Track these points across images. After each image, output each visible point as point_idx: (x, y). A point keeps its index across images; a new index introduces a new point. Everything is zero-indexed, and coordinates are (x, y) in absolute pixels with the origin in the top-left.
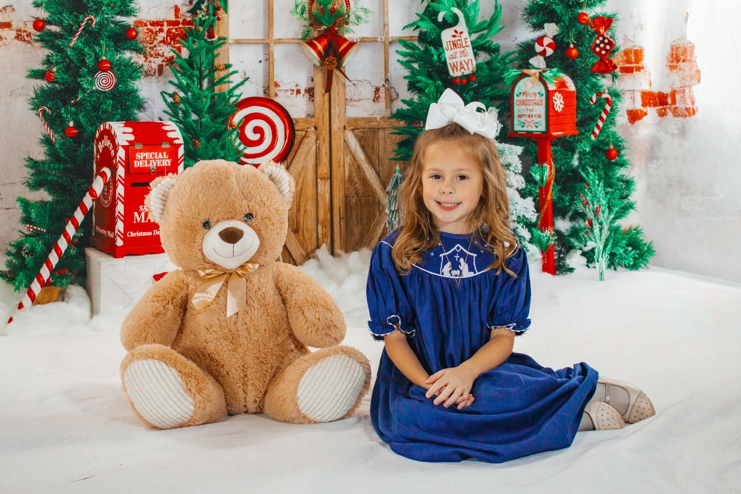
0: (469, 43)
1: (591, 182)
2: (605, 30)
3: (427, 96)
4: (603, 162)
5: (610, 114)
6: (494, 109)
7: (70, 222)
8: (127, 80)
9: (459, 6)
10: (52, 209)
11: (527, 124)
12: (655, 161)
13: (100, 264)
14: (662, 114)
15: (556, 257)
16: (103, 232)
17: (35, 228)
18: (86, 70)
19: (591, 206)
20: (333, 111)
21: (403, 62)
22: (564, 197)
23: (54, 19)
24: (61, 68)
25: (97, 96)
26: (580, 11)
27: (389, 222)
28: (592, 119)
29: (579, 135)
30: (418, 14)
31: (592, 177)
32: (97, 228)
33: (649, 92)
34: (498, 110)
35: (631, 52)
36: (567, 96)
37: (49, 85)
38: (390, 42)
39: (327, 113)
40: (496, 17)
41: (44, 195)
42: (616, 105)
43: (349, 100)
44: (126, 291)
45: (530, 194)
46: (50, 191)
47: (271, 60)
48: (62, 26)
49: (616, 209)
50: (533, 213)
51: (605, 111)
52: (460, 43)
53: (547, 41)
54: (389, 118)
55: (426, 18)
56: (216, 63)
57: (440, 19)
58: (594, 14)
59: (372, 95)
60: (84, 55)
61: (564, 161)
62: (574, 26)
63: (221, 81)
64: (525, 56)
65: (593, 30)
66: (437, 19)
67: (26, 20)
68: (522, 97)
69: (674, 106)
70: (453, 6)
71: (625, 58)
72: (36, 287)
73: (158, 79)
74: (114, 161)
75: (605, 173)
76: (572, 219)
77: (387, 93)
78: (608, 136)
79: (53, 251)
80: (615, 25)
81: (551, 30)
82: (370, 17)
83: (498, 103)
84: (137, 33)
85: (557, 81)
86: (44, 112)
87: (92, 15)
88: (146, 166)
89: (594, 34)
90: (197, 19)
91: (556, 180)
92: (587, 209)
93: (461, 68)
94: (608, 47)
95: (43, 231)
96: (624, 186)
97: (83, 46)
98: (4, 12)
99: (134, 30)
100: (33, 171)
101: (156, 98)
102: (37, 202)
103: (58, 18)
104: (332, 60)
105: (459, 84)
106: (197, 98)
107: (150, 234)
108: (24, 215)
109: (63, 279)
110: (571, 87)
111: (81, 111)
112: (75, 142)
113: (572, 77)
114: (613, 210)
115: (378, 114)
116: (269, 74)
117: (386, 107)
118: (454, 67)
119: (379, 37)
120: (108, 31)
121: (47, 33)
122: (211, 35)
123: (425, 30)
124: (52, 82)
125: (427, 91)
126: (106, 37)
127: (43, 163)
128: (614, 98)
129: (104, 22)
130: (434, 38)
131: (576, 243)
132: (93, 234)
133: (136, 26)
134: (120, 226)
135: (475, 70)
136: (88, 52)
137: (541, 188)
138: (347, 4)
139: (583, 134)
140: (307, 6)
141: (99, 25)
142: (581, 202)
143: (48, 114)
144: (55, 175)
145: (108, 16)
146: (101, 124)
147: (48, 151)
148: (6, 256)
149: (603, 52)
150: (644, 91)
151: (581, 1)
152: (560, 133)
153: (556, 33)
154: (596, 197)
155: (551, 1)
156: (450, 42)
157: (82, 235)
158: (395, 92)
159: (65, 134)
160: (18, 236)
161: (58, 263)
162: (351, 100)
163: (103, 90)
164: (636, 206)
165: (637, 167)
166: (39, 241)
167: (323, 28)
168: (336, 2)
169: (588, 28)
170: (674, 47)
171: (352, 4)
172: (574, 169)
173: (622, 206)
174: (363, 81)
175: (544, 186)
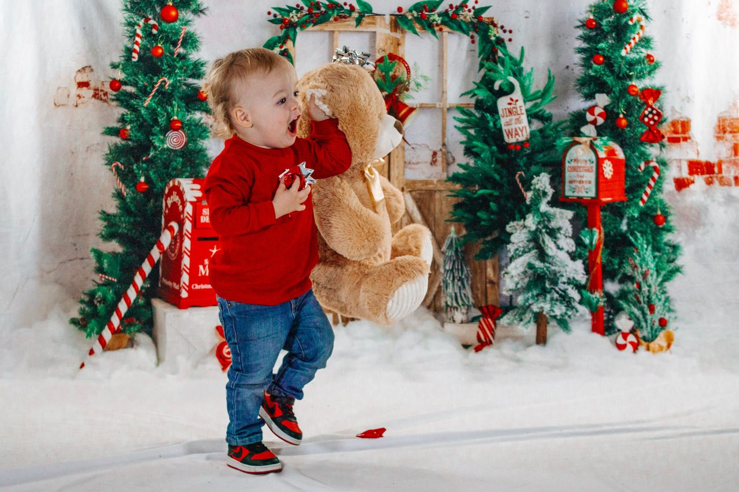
0: (524, 111)
1: (640, 246)
2: (654, 101)
3: (483, 161)
4: (651, 227)
5: (658, 181)
6: (545, 174)
7: (138, 273)
8: (196, 140)
9: (515, 75)
10: (123, 261)
11: (578, 190)
12: (702, 227)
13: (165, 314)
14: (709, 183)
15: (605, 318)
16: (169, 283)
17: (107, 277)
19: (640, 270)
20: (392, 173)
21: (459, 128)
22: (613, 260)
23: (130, 80)
24: (135, 127)
25: (167, 154)
26: (630, 83)
27: (444, 282)
28: (640, 186)
29: (627, 201)
30: (474, 83)
31: (641, 241)
32: (164, 280)
33: (696, 161)
34: (549, 176)
35: (678, 122)
36: (616, 163)
37: (123, 142)
38: (449, 109)
39: (386, 175)
40: (549, 88)
41: (115, 246)
42: (664, 173)
44: (189, 341)
45: (580, 257)
46: (122, 243)
48: (137, 87)
49: (663, 273)
50: (582, 275)
51: (653, 179)
52: (515, 110)
53: (598, 111)
54: (446, 181)
55: (483, 86)
57: (496, 87)
58: (643, 86)
59: (429, 158)
60: (157, 115)
61: (613, 226)
62: (624, 97)
64: (576, 124)
65: (642, 101)
66: (493, 87)
67: (103, 80)
68: (573, 164)
69: (720, 176)
70: (509, 75)
71: (672, 129)
72: (107, 334)
74: (182, 216)
75: (654, 238)
76: (621, 281)
77: (444, 157)
78: (655, 203)
79: (123, 300)
80: (663, 97)
81: (602, 100)
82: (430, 85)
83: (550, 169)
85: (606, 149)
86: (117, 168)
87: (166, 77)
89: (643, 104)
91: (606, 245)
92: (636, 272)
93: (516, 135)
94: (656, 118)
95: (114, 281)
96: (671, 251)
97: (156, 106)
98: (83, 73)
100: (105, 224)
102: (110, 253)
103: (134, 79)
105: (513, 150)
108: (98, 265)
109: (132, 327)
110: (620, 154)
111: (152, 168)
112: (145, 196)
113: (622, 146)
114: (660, 274)
115: (435, 177)
117: (443, 169)
118: (510, 133)
119: (438, 104)
120: (180, 93)
121: (122, 93)
123: (482, 98)
124: (126, 139)
125: (482, 156)
126: (179, 98)
127: (115, 216)
128: (661, 167)
129: (176, 84)
130: (491, 106)
131: (625, 306)
132: (160, 285)
134: (185, 278)
135: (529, 137)
136: (161, 112)
137: (590, 252)
138: (408, 72)
139: (631, 200)
141: (172, 87)
142: (629, 264)
143: (121, 169)
144: (125, 227)
145: (180, 78)
146: (170, 180)
147: (120, 204)
148: (80, 304)
149: (652, 122)
150: (691, 160)
151: (631, 74)
152: (609, 199)
153: (607, 103)
154: (644, 260)
155: (603, 72)
156: (505, 109)
157: (149, 286)
158: (452, 156)
159: (136, 189)
160: (91, 285)
161: (127, 312)
162: (409, 163)
163: (174, 148)
164: (683, 270)
165: (684, 233)
166: (110, 291)
167: (385, 93)
168: (397, 69)
169: (637, 100)
170: (721, 119)
171: (412, 72)
172: (623, 233)
173: (669, 270)
174: (422, 145)
175: (593, 250)
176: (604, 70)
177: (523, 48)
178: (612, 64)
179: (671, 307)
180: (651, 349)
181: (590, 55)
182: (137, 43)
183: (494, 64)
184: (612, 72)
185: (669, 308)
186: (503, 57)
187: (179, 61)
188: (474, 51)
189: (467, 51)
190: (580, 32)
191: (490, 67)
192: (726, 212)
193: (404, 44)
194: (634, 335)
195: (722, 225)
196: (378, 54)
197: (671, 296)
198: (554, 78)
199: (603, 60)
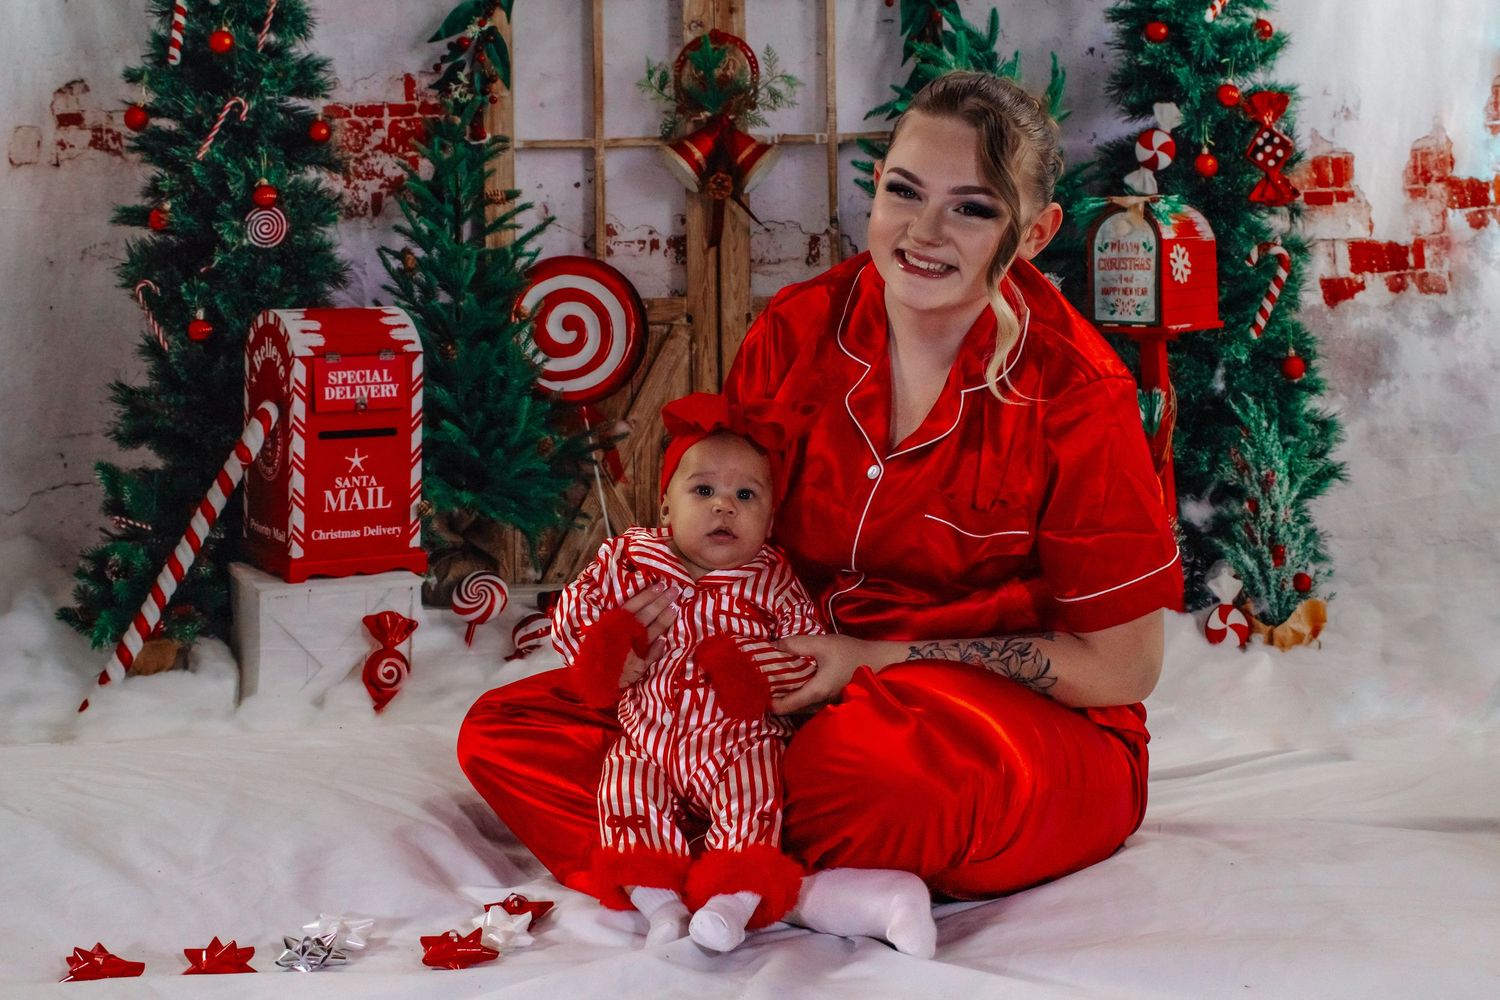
1: (1253, 424)
2: (1275, 118)
4: (1275, 382)
5: (1287, 286)
7: (199, 512)
8: (311, 227)
10: (165, 486)
11: (1121, 307)
12: (1384, 381)
13: (257, 594)
14: (1397, 287)
16: (266, 530)
17: (131, 522)
19: (1255, 473)
20: (725, 285)
21: (866, 183)
22: (1198, 454)
23: (166, 106)
24: (181, 203)
25: (250, 258)
26: (1222, 81)
28: (1251, 297)
29: (1224, 329)
30: (894, 88)
31: (1253, 413)
32: (253, 523)
33: (1368, 243)
34: (1061, 280)
35: (1327, 162)
36: (1197, 251)
37: (157, 238)
38: (842, 146)
39: (713, 289)
40: (1057, 92)
41: (146, 457)
42: (1299, 269)
43: (757, 262)
44: (310, 650)
46: (160, 450)
47: (599, 181)
48: (181, 119)
49: (1303, 478)
51: (1277, 280)
53: (1160, 139)
56: (489, 189)
58: (1251, 86)
59: (802, 251)
60: (225, 176)
61: (1195, 382)
62: (1210, 111)
63: (499, 224)
64: (1114, 169)
65: (1250, 118)
67: (110, 109)
68: (1109, 254)
69: (1420, 271)
71: (1314, 176)
72: (134, 642)
73: (371, 222)
74: (285, 389)
75: (1281, 406)
76: (1215, 500)
77: (835, 246)
78: (1284, 331)
79: (166, 569)
80: (1293, 109)
81: (1168, 116)
82: (799, 95)
83: (1062, 265)
84: (330, 131)
85: (1176, 222)
86: (147, 291)
87: (241, 96)
88: (348, 397)
89: (1251, 125)
90: (450, 101)
91: (1179, 423)
92: (1246, 479)
94: (1280, 153)
95: (146, 530)
96: (1317, 433)
97: (222, 159)
98: (69, 94)
99: (323, 124)
100: (124, 410)
101: (368, 259)
102: (134, 471)
103: (175, 104)
104: (723, 180)
106: (450, 258)
107: (356, 534)
108: (110, 497)
109: (186, 624)
110: (1206, 232)
111: (220, 289)
112: (207, 350)
113: (1206, 215)
114: (1296, 480)
116: (593, 212)
119: (817, 135)
120: (272, 128)
121: (151, 134)
122: (478, 134)
124: (163, 232)
126: (269, 138)
127: (146, 392)
128: (1294, 255)
129: (263, 109)
131: (1226, 548)
132: (245, 535)
133: (327, 116)
134: (297, 518)
136: (234, 170)
138: (752, 68)
139: (1233, 327)
140: (671, 74)
141: (254, 116)
142: (1232, 464)
143: (156, 295)
144: (169, 417)
145: (272, 98)
146: (258, 314)
147: (155, 369)
148: (76, 579)
149: (1271, 163)
150: (1357, 241)
151: (1224, 61)
152: (1188, 325)
153: (1177, 124)
154: (1263, 454)
155: (1167, 58)
157: (222, 536)
158: (851, 245)
159: (187, 334)
160: (98, 539)
161: (176, 592)
162: (761, 261)
163: (264, 246)
164: (1344, 472)
165: (1344, 394)
166: (138, 549)
167: (705, 115)
168: (731, 63)
169: (1237, 115)
170: (1419, 153)
171: (763, 68)
172: (1217, 398)
173: (1314, 473)
174: (787, 224)
175: (1155, 433)
176: (1169, 53)
177: (994, 11)
178: (1185, 39)
179: (1321, 551)
180: (1276, 642)
181: (1137, 24)
182: (177, 27)
183: (935, 48)
184: (1187, 56)
185: (1315, 551)
186: (953, 31)
187: (268, 60)
188: (892, 21)
189: (878, 23)
191: (927, 53)
192: (1435, 349)
193: (744, 9)
194: (1241, 610)
195: (1428, 377)
196: (688, 32)
197: (1318, 527)
198: (1064, 73)
199: (1167, 32)
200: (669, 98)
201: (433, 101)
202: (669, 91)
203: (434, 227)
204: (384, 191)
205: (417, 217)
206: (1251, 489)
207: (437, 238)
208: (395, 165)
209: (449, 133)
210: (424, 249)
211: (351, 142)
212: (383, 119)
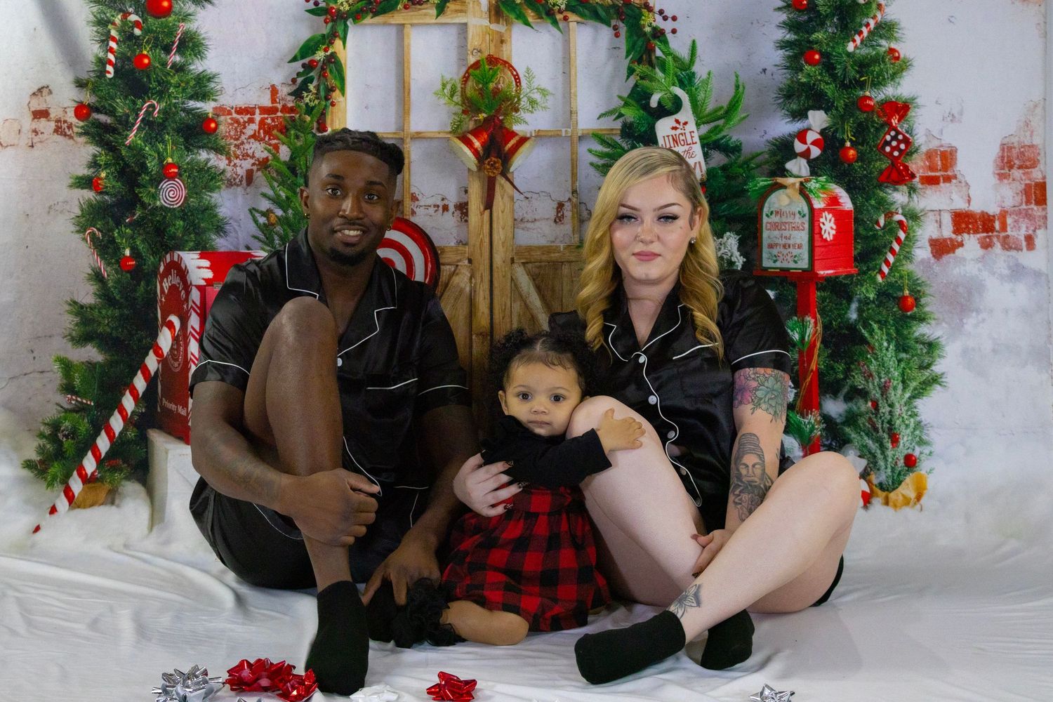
0: (696, 139)
1: (877, 344)
4: (894, 314)
5: (904, 244)
6: (732, 235)
7: (127, 393)
8: (202, 193)
9: (682, 85)
10: (103, 374)
11: (782, 257)
12: (974, 314)
13: (166, 452)
14: (986, 245)
16: (172, 406)
17: (79, 399)
18: (147, 178)
19: (877, 380)
20: (495, 236)
21: (599, 167)
22: (836, 365)
23: (103, 106)
24: (113, 173)
25: (162, 214)
26: (861, 93)
28: (879, 251)
29: (858, 274)
30: (620, 97)
31: (879, 337)
32: (164, 401)
33: (966, 212)
34: (738, 238)
35: (936, 153)
36: (841, 217)
37: (98, 198)
38: (580, 138)
39: (487, 240)
40: (737, 101)
41: (91, 353)
42: (914, 232)
43: (519, 220)
46: (101, 348)
48: (115, 116)
49: (913, 384)
51: (898, 240)
52: (683, 138)
53: (812, 136)
55: (633, 102)
57: (654, 103)
58: (884, 97)
59: (553, 214)
60: (144, 157)
61: (836, 313)
62: (852, 115)
64: (779, 157)
65: (881, 121)
66: (648, 103)
67: (65, 106)
68: (774, 219)
69: (1003, 234)
70: (673, 85)
71: (928, 163)
72: (76, 485)
73: (245, 190)
74: (185, 306)
75: (897, 331)
76: (848, 398)
77: (575, 210)
78: (901, 277)
79: (103, 433)
80: (913, 114)
81: (818, 120)
82: (550, 101)
83: (739, 226)
84: (217, 125)
85: (826, 196)
86: (93, 236)
87: (154, 99)
89: (882, 126)
90: (302, 105)
91: (824, 342)
92: (870, 384)
94: (902, 146)
95: (90, 405)
96: (925, 351)
97: (143, 145)
98: (39, 96)
99: (212, 120)
100: (77, 320)
101: (242, 217)
102: (83, 363)
103: (110, 105)
104: (495, 163)
106: (301, 217)
108: (65, 381)
109: (116, 472)
110: (847, 203)
111: (140, 234)
112: (132, 278)
113: (848, 190)
114: (908, 386)
115: (561, 241)
116: (403, 183)
117: (573, 230)
119: (563, 130)
120: (176, 123)
121: (93, 125)
122: (322, 127)
123: (632, 120)
124: (101, 193)
126: (174, 130)
127: (92, 308)
128: (910, 222)
129: (170, 109)
130: (645, 132)
131: (853, 435)
132: (159, 410)
133: (216, 114)
135: (705, 177)
136: (150, 152)
137: (801, 353)
138: (517, 82)
139: (865, 273)
140: (459, 86)
141: (164, 113)
142: (861, 373)
143: (99, 238)
144: (108, 325)
145: (177, 101)
146: (167, 253)
147: (99, 290)
148: (38, 439)
149: (896, 153)
150: (958, 211)
151: (863, 79)
152: (831, 272)
153: (825, 125)
154: (883, 366)
155: (819, 78)
156: (668, 136)
157: (144, 410)
158: (587, 209)
159: (120, 266)
160: (55, 411)
161: (109, 450)
162: (522, 220)
163: (171, 207)
164: (943, 380)
165: (946, 323)
166: (84, 419)
167: (482, 116)
168: (501, 79)
169: (873, 117)
170: (1005, 147)
171: (524, 83)
172: (852, 325)
173: (922, 380)
174: (540, 193)
175: (805, 349)
176: (820, 74)
177: (694, 41)
178: (832, 64)
179: (924, 437)
180: (891, 503)
181: (798, 51)
182: (111, 50)
183: (650, 68)
184: (834, 77)
185: (920, 437)
186: (664, 57)
187: (174, 75)
188: (619, 48)
189: (609, 49)
190: (783, 17)
191: (644, 72)
192: (1012, 291)
193: (511, 41)
194: (866, 481)
195: (1006, 311)
196: (471, 56)
197: (923, 419)
198: (744, 88)
199: (820, 58)
200: (457, 104)
201: (290, 105)
202: (457, 98)
203: (290, 194)
204: (255, 168)
205: (278, 186)
206: (874, 392)
207: (291, 202)
208: (263, 150)
209: (301, 127)
210: (282, 209)
211: (232, 133)
212: (255, 116)
